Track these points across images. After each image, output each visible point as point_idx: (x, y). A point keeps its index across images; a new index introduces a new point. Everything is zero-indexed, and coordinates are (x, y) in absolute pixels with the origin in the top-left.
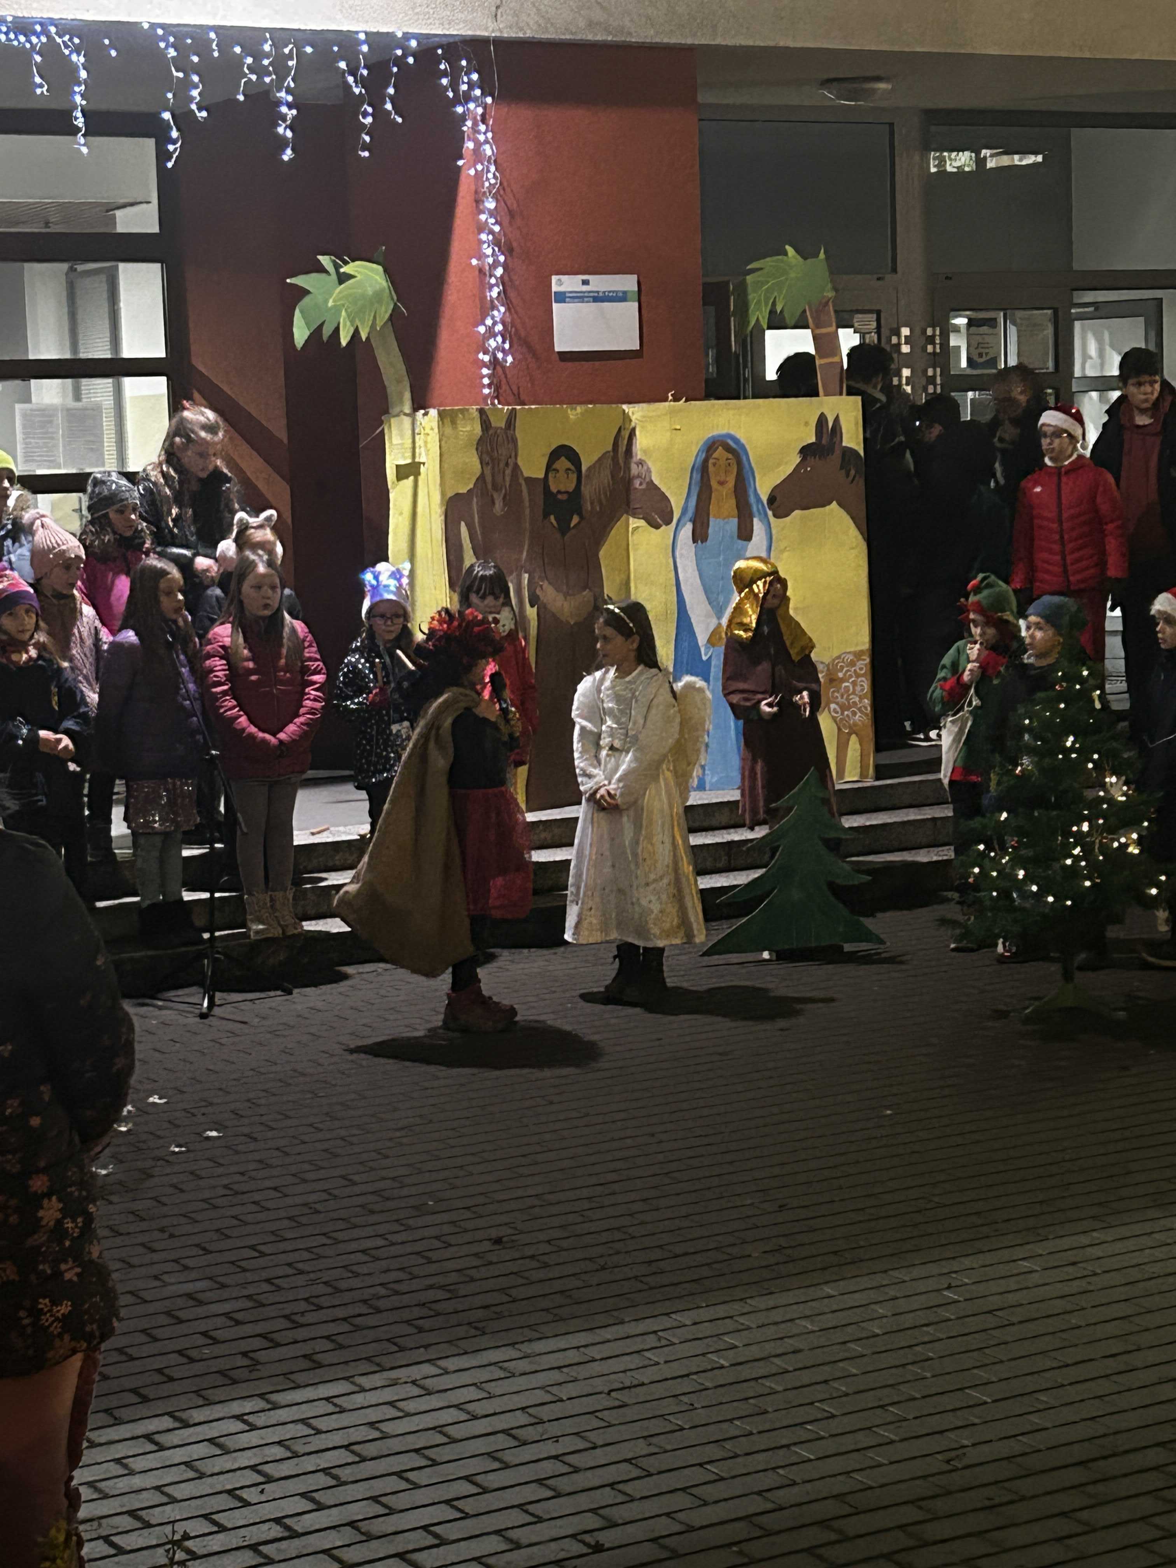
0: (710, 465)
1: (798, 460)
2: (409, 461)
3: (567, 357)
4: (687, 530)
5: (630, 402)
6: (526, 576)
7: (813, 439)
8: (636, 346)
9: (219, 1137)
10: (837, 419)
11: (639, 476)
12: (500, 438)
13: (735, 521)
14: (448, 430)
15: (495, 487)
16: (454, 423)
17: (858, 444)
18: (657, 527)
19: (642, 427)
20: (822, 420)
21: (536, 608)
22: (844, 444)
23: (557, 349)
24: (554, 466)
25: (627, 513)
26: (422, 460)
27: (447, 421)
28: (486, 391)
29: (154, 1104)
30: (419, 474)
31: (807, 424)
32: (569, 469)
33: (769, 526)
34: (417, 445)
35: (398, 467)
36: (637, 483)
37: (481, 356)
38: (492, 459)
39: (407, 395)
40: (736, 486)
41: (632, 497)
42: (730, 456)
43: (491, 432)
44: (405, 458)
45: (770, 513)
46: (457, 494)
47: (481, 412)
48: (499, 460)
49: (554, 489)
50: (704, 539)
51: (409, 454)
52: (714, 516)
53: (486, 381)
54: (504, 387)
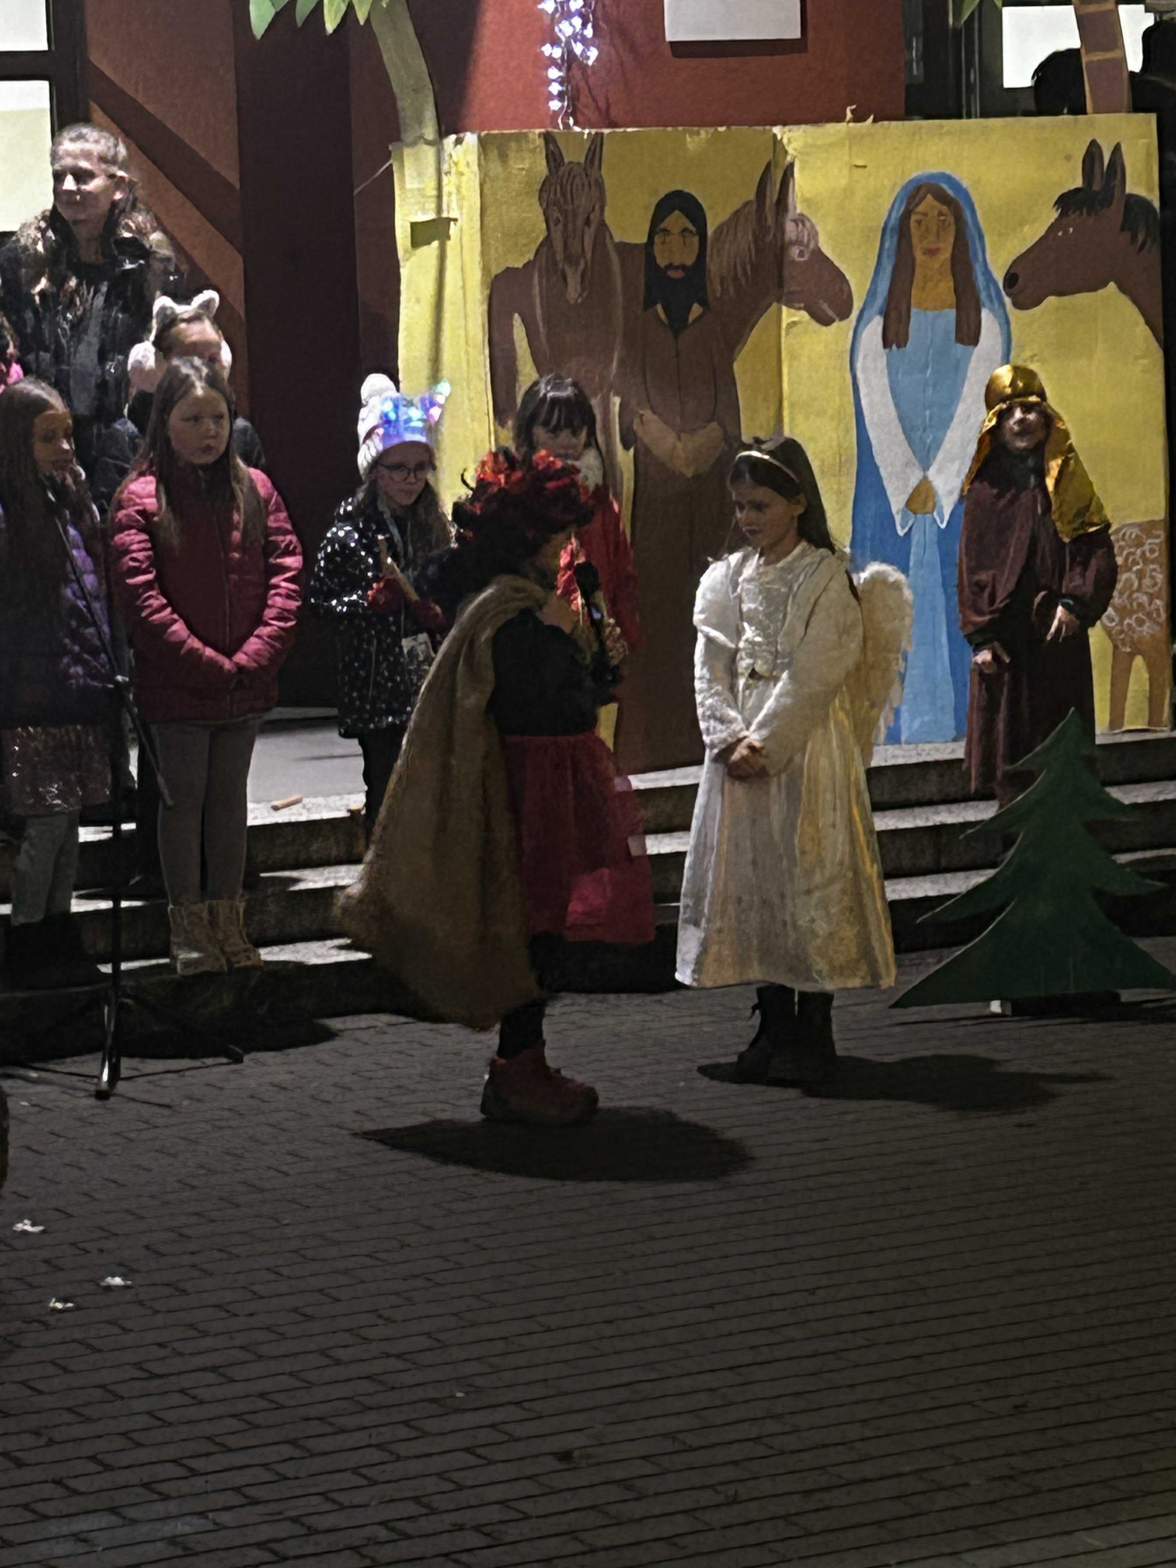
0: (913, 225)
1: (1054, 215)
2: (431, 216)
3: (682, 49)
4: (874, 328)
5: (785, 124)
6: (617, 401)
7: (1078, 183)
8: (795, 33)
9: (126, 1287)
10: (1117, 149)
11: (799, 242)
12: (578, 180)
13: (952, 313)
14: (495, 167)
15: (569, 259)
16: (503, 157)
17: (1150, 190)
18: (825, 321)
19: (802, 162)
20: (1093, 152)
21: (632, 451)
22: (1128, 190)
23: (669, 37)
24: (662, 226)
25: (779, 301)
26: (452, 216)
27: (494, 154)
28: (555, 105)
29: (25, 1233)
30: (448, 237)
31: (1068, 158)
32: (685, 230)
33: (1006, 323)
34: (445, 190)
35: (414, 225)
36: (795, 252)
37: (547, 49)
38: (565, 213)
39: (430, 114)
40: (953, 256)
41: (786, 273)
42: (945, 208)
43: (562, 169)
44: (424, 211)
45: (1007, 300)
46: (508, 269)
47: (548, 138)
48: (575, 214)
49: (662, 262)
50: (902, 342)
51: (432, 205)
52: (919, 305)
53: (555, 88)
54: (584, 99)
